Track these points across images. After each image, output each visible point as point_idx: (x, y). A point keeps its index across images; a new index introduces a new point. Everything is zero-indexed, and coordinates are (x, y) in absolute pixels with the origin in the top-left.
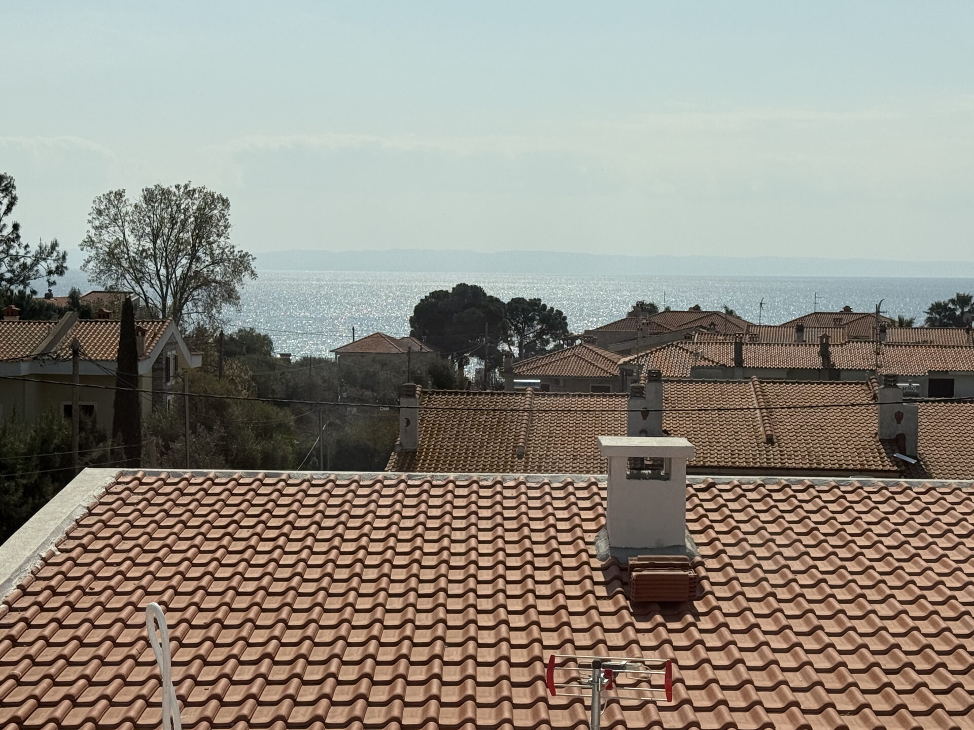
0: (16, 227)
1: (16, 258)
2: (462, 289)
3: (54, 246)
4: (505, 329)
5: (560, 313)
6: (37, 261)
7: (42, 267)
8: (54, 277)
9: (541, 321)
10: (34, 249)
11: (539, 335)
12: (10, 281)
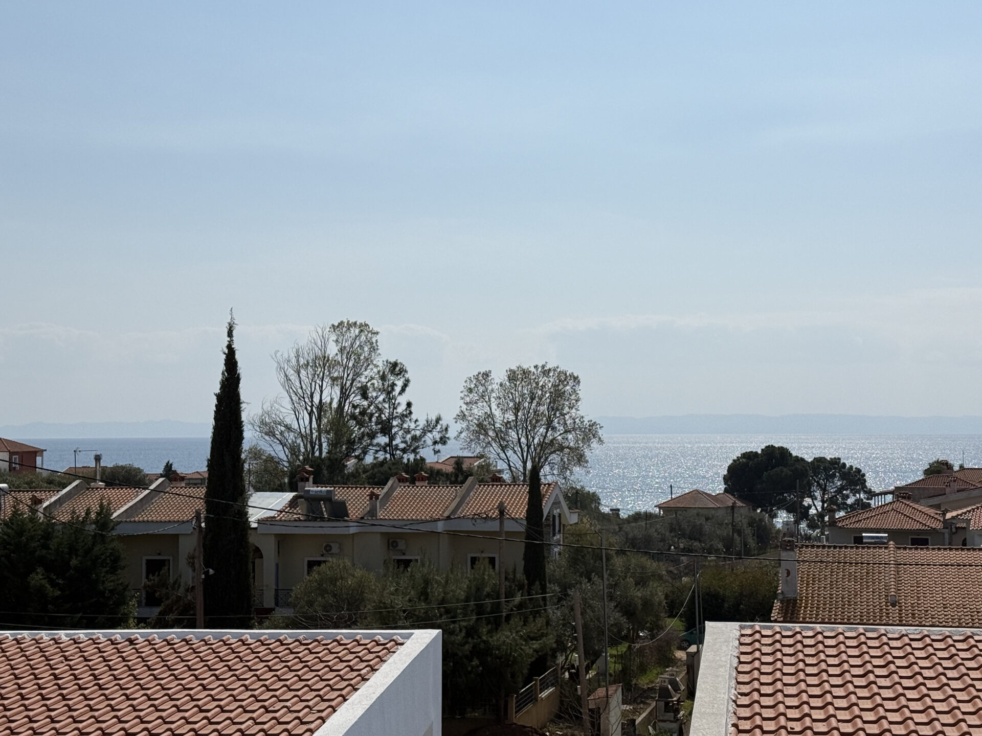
0: (409, 405)
1: (408, 431)
2: (770, 450)
3: (438, 420)
4: (810, 485)
5: (859, 471)
6: (424, 432)
7: (429, 438)
8: (439, 447)
9: (842, 478)
10: (422, 423)
11: (840, 490)
12: (404, 451)
